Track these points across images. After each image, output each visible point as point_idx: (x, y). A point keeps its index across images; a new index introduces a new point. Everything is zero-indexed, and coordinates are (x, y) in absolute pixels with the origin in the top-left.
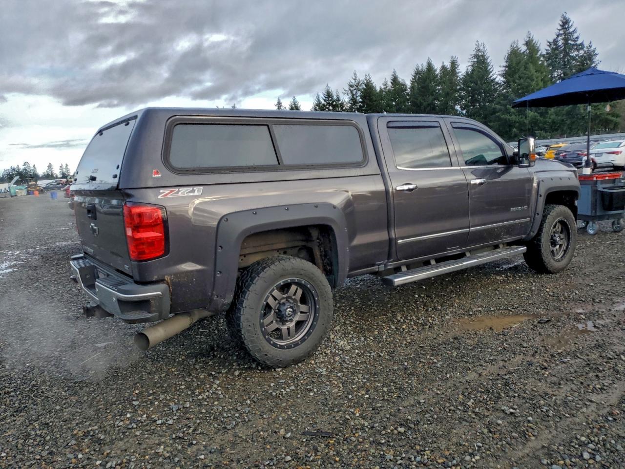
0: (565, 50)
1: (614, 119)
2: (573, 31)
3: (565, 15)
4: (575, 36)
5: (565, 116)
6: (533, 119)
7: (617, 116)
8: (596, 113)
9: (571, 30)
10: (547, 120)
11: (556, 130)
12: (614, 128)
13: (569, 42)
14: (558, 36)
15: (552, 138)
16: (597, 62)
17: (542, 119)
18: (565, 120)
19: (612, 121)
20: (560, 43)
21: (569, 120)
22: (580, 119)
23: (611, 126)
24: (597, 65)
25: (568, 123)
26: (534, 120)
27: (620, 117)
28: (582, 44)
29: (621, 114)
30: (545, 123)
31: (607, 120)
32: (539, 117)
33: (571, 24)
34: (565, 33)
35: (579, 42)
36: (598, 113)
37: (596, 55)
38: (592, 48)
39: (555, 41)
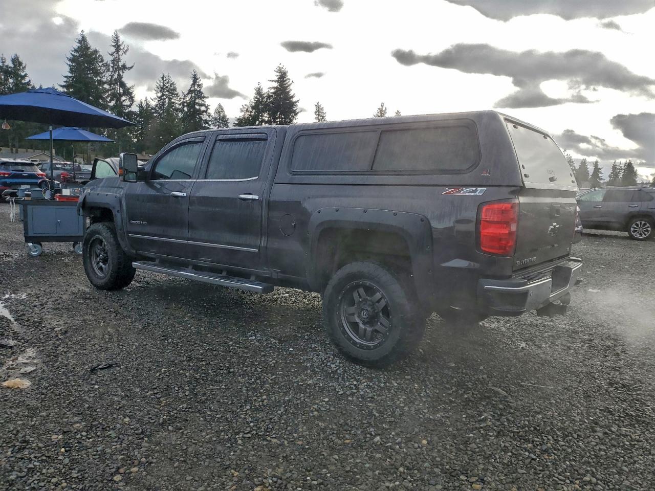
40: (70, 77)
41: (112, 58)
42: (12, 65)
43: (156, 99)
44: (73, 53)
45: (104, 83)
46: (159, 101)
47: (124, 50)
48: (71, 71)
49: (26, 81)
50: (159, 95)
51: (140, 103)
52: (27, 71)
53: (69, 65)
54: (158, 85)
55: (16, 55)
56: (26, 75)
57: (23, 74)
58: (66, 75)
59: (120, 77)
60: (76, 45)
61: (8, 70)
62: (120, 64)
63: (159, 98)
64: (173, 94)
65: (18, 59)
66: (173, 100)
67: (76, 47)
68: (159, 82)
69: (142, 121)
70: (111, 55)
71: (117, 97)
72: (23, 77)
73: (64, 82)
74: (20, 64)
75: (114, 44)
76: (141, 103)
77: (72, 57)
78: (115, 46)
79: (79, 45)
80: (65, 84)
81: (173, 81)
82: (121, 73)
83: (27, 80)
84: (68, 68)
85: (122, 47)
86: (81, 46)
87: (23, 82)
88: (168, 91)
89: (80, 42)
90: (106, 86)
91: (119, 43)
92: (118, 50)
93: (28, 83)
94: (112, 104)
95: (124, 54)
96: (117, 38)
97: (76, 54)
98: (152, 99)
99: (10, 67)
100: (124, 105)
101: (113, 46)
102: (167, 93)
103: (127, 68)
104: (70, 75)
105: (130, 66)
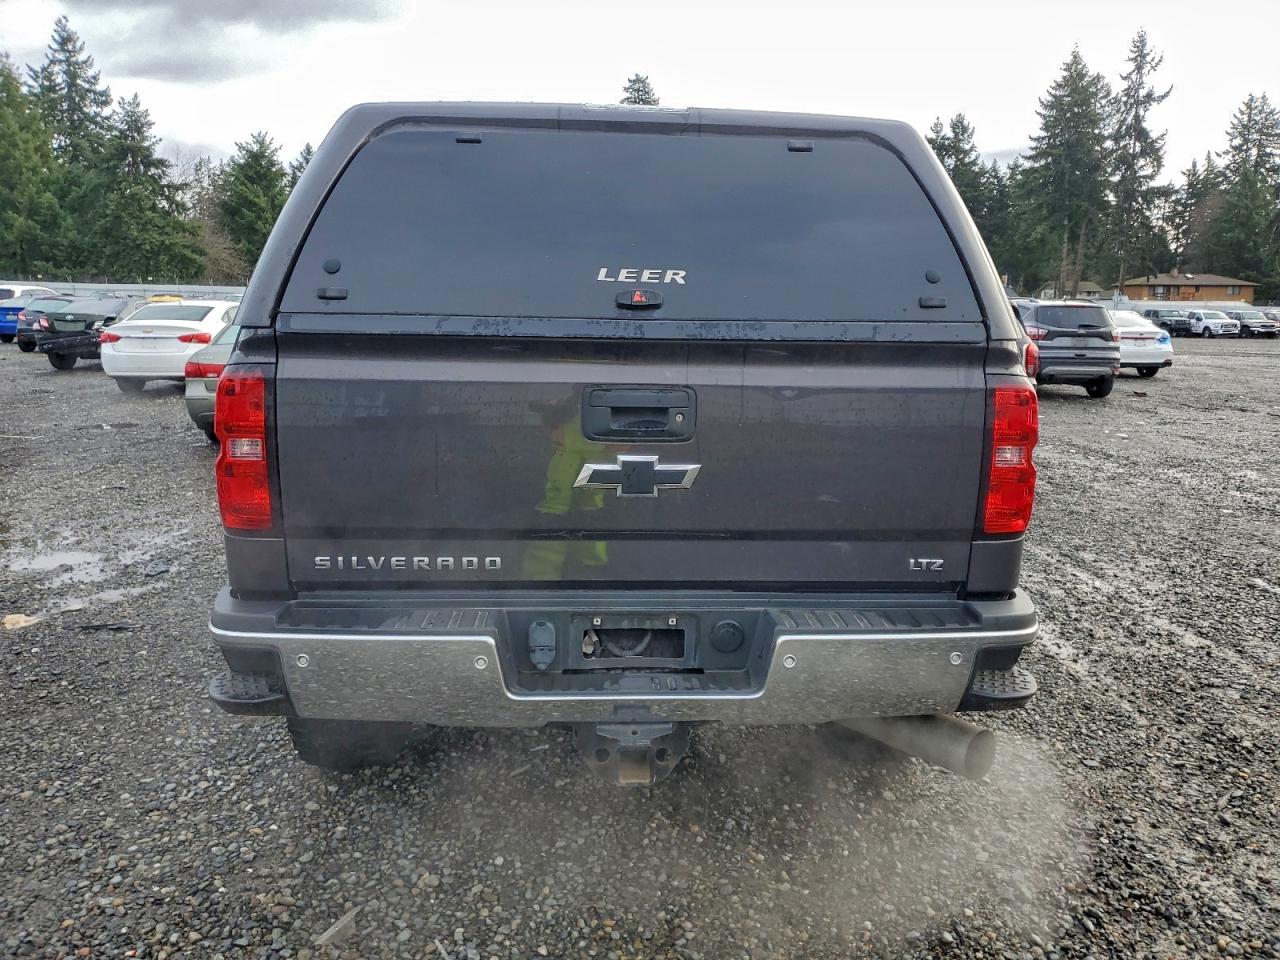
0: (69, 98)
1: (195, 256)
2: (85, 62)
3: (64, 21)
4: (91, 73)
5: (98, 236)
6: (27, 233)
7: (202, 253)
8: (163, 241)
9: (81, 57)
10: (59, 239)
11: (82, 264)
12: (196, 273)
13: (79, 81)
14: (53, 62)
15: (74, 280)
16: (154, 140)
17: (46, 236)
18: (99, 245)
19: (193, 261)
20: (60, 79)
21: (108, 248)
22: (132, 249)
23: (193, 271)
24: (154, 144)
25: (108, 253)
26: (28, 237)
27: (205, 254)
28: (104, 93)
29: (207, 250)
30: (55, 245)
31: (184, 257)
32: (38, 231)
33: (78, 44)
34: (67, 60)
35: (100, 87)
36: (167, 242)
37: (150, 125)
38: (142, 108)
39: (47, 74)
40: (1044, 138)
41: (1125, 85)
42: (951, 135)
43: (1227, 153)
44: (1053, 92)
45: (1106, 138)
46: (1234, 156)
47: (1153, 64)
48: (1046, 128)
49: (971, 160)
50: (1237, 142)
51: (1190, 167)
52: (975, 140)
53: (1044, 117)
54: (1236, 122)
55: (960, 115)
56: (972, 149)
57: (967, 147)
58: (1034, 136)
59: (1138, 119)
60: (1059, 75)
61: (943, 144)
62: (1142, 93)
63: (1235, 148)
64: (1269, 135)
65: (961, 123)
66: (1268, 150)
67: (1060, 79)
68: (1239, 115)
69: (1192, 205)
70: (1124, 78)
71: (1127, 161)
72: (967, 153)
73: (1032, 149)
74: (965, 129)
75: (1133, 56)
76: (1194, 165)
77: (1050, 98)
78: (1135, 59)
79: (1065, 74)
80: (1033, 153)
81: (1272, 107)
82: (1141, 112)
83: (973, 155)
84: (1040, 122)
85: (1148, 59)
86: (1072, 76)
87: (967, 160)
88: (1259, 131)
89: (1068, 68)
90: (1109, 144)
91: (1145, 52)
92: (1139, 68)
93: (974, 163)
94: (1116, 178)
95: (1152, 71)
96: (1142, 41)
97: (1058, 93)
98: (1218, 155)
99: (948, 139)
100: (1140, 177)
101: (1132, 59)
102: (1255, 136)
103: (1154, 100)
104: (1043, 134)
105: (1162, 93)
